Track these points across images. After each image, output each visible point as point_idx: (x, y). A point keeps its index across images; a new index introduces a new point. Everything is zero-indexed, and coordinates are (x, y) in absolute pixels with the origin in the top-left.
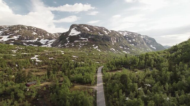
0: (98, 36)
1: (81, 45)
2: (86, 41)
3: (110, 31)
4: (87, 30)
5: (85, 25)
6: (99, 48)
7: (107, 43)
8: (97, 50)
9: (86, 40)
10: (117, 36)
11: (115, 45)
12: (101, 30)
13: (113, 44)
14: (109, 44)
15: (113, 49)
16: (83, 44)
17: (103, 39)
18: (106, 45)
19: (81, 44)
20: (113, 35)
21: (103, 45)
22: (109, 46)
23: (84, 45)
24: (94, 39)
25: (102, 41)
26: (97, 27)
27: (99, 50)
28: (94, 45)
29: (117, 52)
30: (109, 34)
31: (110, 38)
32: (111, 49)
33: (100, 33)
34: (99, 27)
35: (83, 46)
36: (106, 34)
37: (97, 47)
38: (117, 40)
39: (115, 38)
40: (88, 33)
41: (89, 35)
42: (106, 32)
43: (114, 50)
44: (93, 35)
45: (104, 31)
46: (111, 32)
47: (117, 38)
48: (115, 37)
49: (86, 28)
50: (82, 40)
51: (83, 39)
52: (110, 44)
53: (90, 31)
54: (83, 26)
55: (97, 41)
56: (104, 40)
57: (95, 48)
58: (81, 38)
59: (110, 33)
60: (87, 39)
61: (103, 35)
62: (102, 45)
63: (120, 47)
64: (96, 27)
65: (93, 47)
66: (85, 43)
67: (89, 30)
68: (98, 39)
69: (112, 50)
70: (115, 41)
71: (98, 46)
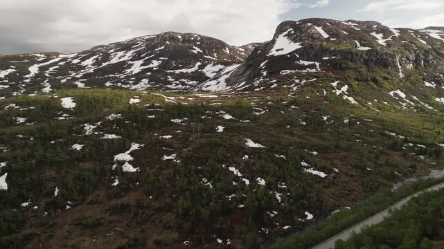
0: (350, 52)
1: (297, 85)
2: (314, 70)
3: (394, 31)
4: (320, 35)
5: (317, 22)
6: (351, 92)
7: (380, 73)
8: (345, 97)
9: (313, 66)
10: (421, 48)
11: (407, 77)
12: (365, 30)
13: (401, 75)
14: (385, 78)
15: (398, 92)
16: (304, 81)
17: (366, 62)
18: (375, 81)
19: (297, 81)
20: (404, 46)
21: (367, 80)
22: (386, 84)
23: (306, 84)
24: (337, 64)
25: (364, 70)
26: (353, 22)
27: (351, 99)
28: (335, 84)
29: (414, 101)
30: (389, 45)
31: (393, 56)
32: (391, 93)
33: (358, 44)
34: (358, 23)
35: (302, 87)
36: (379, 45)
37: (345, 88)
38: (416, 62)
39: (412, 57)
40: (321, 45)
41: (325, 51)
42: (379, 36)
43: (403, 95)
44: (335, 53)
45: (374, 34)
46: (397, 35)
47: (417, 56)
48: (411, 53)
49: (320, 29)
50: (304, 67)
51: (306, 63)
52: (389, 76)
53: (328, 39)
54: (309, 24)
55: (347, 68)
56: (372, 64)
57: (338, 92)
58: (302, 62)
59: (394, 38)
60: (317, 64)
61: (367, 48)
62: (361, 81)
63: (427, 84)
64: (350, 23)
65: (333, 88)
66: (309, 76)
67: (326, 36)
68: (350, 63)
69: (396, 95)
70: (410, 66)
71: (349, 85)
